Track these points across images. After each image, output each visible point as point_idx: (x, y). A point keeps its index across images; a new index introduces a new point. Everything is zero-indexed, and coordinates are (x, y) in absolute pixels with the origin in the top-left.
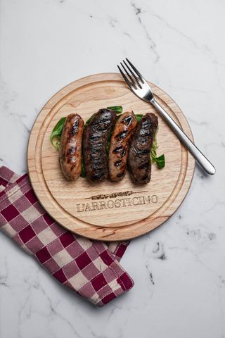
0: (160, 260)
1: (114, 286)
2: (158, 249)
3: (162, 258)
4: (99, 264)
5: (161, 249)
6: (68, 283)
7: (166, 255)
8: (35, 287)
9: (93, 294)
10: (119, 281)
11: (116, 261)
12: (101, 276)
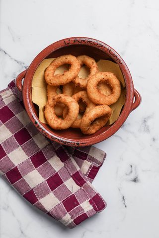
0: (133, 183)
1: (86, 206)
2: (131, 172)
3: (135, 180)
4: (71, 185)
5: (134, 172)
6: (40, 204)
7: (139, 178)
8: (4, 209)
9: (65, 214)
10: (91, 202)
11: (88, 182)
12: (73, 197)
